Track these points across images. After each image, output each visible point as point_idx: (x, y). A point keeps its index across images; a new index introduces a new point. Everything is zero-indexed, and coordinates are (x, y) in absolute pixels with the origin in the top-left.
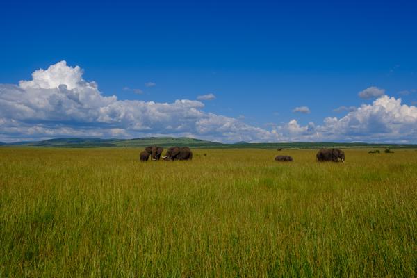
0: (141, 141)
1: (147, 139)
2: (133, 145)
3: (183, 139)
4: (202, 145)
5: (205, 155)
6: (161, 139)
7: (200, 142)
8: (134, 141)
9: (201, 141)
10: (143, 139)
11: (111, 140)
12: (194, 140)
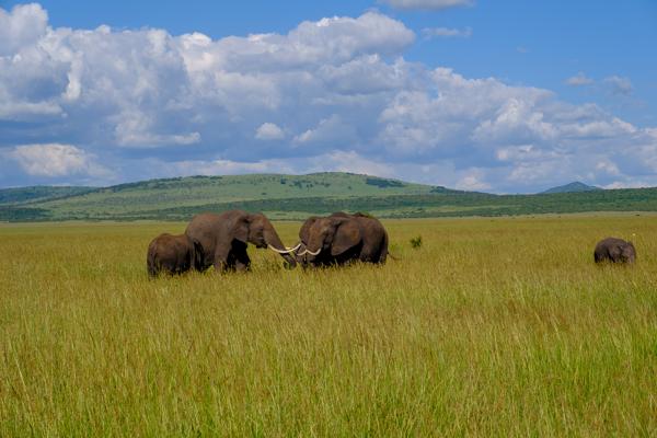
0: (149, 193)
1: (177, 182)
2: (121, 210)
3: (325, 180)
4: (404, 202)
5: (416, 243)
6: (236, 181)
7: (400, 192)
8: (125, 195)
9: (397, 184)
10: (160, 184)
11: (27, 194)
12: (371, 181)
